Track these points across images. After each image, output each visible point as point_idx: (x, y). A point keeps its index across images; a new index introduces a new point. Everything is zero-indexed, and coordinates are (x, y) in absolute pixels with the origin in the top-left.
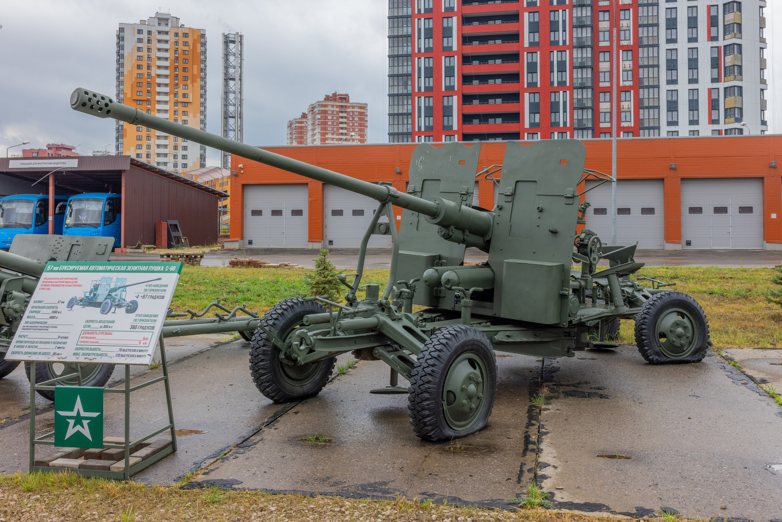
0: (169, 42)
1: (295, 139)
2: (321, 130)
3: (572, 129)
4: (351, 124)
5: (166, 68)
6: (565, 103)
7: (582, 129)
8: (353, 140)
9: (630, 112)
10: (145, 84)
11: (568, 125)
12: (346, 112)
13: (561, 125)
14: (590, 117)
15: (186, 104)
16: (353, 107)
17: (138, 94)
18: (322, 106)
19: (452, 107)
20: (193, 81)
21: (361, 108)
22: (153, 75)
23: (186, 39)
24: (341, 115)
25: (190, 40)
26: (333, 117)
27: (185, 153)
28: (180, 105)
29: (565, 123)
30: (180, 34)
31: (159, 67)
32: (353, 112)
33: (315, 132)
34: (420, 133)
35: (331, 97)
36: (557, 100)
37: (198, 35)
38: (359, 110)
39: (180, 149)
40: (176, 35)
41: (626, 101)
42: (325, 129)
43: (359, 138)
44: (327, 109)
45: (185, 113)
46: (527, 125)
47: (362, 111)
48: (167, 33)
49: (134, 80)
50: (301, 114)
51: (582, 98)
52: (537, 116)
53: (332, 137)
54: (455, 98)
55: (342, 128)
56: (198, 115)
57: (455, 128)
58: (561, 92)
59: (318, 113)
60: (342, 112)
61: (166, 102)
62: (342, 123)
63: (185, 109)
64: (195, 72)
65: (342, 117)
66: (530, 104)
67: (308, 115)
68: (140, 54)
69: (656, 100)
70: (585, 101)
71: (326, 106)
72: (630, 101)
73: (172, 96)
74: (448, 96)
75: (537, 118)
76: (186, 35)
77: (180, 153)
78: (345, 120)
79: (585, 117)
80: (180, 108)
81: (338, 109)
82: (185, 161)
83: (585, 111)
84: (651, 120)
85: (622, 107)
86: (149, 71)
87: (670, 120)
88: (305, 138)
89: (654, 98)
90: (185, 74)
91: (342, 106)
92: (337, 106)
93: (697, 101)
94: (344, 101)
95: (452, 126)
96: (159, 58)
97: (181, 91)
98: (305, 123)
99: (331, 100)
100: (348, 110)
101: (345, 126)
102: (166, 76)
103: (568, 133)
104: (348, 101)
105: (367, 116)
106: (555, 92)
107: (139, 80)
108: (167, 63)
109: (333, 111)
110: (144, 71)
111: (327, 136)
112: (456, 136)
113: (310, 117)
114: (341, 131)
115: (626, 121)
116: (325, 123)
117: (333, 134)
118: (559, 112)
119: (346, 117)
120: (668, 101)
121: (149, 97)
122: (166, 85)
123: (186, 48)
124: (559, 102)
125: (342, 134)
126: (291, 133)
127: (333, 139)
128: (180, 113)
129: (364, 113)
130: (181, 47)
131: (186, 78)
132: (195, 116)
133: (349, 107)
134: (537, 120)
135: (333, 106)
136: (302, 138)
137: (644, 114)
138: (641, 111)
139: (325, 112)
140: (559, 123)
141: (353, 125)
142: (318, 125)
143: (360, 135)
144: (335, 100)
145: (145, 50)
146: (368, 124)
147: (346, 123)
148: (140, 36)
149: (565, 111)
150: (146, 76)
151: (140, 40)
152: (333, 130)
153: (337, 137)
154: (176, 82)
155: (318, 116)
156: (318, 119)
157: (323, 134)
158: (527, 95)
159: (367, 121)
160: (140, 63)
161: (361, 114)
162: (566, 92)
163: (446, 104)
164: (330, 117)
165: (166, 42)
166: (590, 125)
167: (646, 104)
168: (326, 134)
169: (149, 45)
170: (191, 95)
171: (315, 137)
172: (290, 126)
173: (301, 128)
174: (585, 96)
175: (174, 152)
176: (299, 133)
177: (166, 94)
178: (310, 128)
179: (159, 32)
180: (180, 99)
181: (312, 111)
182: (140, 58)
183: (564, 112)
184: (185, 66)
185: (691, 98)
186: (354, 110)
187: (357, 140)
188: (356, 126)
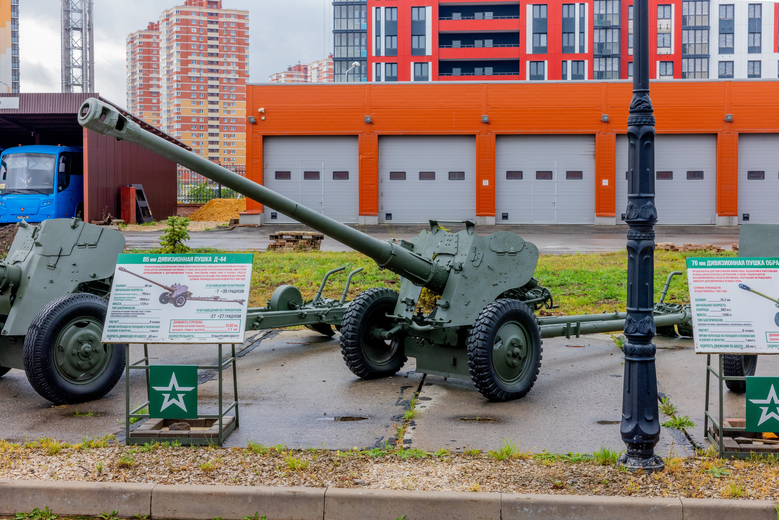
1: (140, 60)
2: (181, 48)
3: (592, 57)
4: (225, 41)
6: (582, 20)
7: (606, 57)
8: (229, 64)
9: (670, 34)
11: (586, 51)
12: (217, 22)
13: (577, 51)
14: (616, 40)
16: (228, 16)
18: (182, 13)
19: (424, 22)
21: (239, 17)
24: (210, 26)
26: (198, 30)
29: (582, 48)
32: (228, 23)
33: (171, 51)
34: (378, 59)
36: (571, 16)
38: (237, 20)
41: (664, 18)
42: (187, 47)
43: (237, 60)
44: (189, 17)
46: (529, 50)
47: (241, 21)
50: (148, 24)
51: (606, 14)
52: (544, 37)
53: (198, 58)
54: (429, 10)
55: (212, 46)
57: (429, 52)
58: (577, 5)
59: (177, 24)
60: (212, 22)
62: (211, 38)
65: (212, 30)
66: (534, 20)
67: (160, 26)
69: (705, 18)
70: (609, 18)
71: (187, 13)
72: (670, 18)
74: (419, 7)
75: (544, 41)
78: (216, 35)
79: (609, 40)
81: (205, 19)
83: (609, 32)
84: (697, 46)
85: (658, 27)
87: (723, 46)
88: (155, 59)
89: (702, 15)
91: (212, 14)
92: (204, 14)
93: (760, 20)
94: (215, 6)
95: (424, 50)
98: (154, 38)
99: (195, 5)
100: (221, 20)
101: (216, 43)
103: (586, 62)
104: (221, 7)
105: (248, 28)
106: (569, 5)
109: (199, 22)
111: (190, 58)
112: (430, 64)
113: (163, 28)
114: (210, 50)
115: (664, 47)
116: (187, 39)
117: (198, 54)
118: (574, 33)
119: (217, 31)
120: (720, 20)
124: (573, 19)
125: (212, 55)
126: (132, 52)
127: (198, 62)
129: (243, 24)
133: (222, 15)
134: (544, 43)
135: (198, 14)
136: (149, 59)
137: (688, 37)
138: (685, 33)
139: (187, 22)
140: (573, 48)
141: (228, 42)
142: (177, 40)
143: (238, 57)
144: (201, 4)
146: (250, 41)
147: (217, 39)
149: (582, 32)
152: (198, 48)
153: (205, 59)
155: (177, 28)
156: (177, 32)
157: (184, 55)
158: (529, 8)
159: (248, 36)
161: (239, 25)
162: (584, 4)
163: (415, 18)
164: (194, 30)
166: (616, 51)
167: (691, 23)
168: (190, 54)
171: (172, 59)
172: (132, 42)
173: (149, 44)
174: (610, 11)
176: (145, 52)
178: (163, 44)
181: (167, 20)
183: (580, 33)
185: (752, 17)
186: (229, 20)
187: (235, 64)
188: (233, 44)
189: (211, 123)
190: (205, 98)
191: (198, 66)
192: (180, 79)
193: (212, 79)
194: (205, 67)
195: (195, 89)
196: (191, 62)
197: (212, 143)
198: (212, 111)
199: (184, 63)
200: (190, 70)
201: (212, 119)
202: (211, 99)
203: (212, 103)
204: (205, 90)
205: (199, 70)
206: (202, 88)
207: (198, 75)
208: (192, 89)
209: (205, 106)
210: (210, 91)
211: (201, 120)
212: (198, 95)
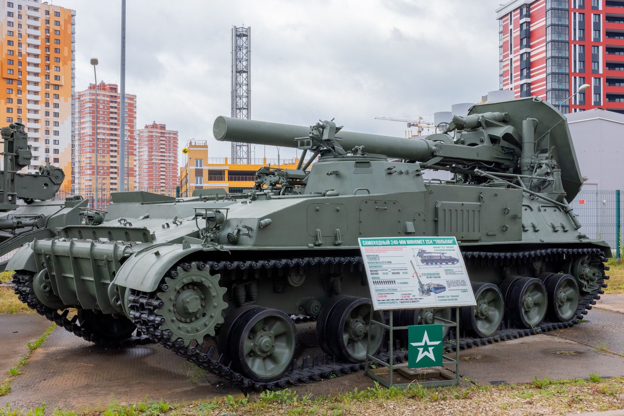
0: (40, 19)
2: (92, 119)
5: (36, 47)
10: (16, 63)
12: (116, 102)
15: (57, 87)
17: (9, 72)
20: (65, 63)
21: (130, 99)
22: (24, 53)
23: (57, 19)
24: (112, 105)
25: (61, 19)
26: (104, 106)
27: (56, 138)
28: (51, 87)
30: (51, 12)
31: (29, 45)
35: (98, 86)
37: (68, 16)
38: (129, 101)
39: (52, 133)
40: (47, 13)
42: (97, 118)
43: (129, 128)
44: (98, 98)
45: (57, 96)
47: (132, 102)
48: (36, 9)
49: (4, 57)
53: (104, 126)
55: (112, 118)
56: (70, 99)
59: (90, 102)
60: (112, 102)
61: (36, 84)
62: (112, 113)
63: (56, 92)
64: (66, 54)
68: (11, 29)
71: (97, 95)
73: (44, 77)
76: (57, 14)
77: (52, 137)
78: (115, 110)
80: (51, 90)
81: (108, 99)
82: (56, 147)
86: (20, 48)
90: (57, 55)
91: (112, 96)
92: (108, 96)
94: (114, 91)
96: (29, 36)
97: (53, 72)
100: (118, 100)
101: (115, 116)
102: (37, 56)
105: (135, 107)
107: (11, 58)
108: (38, 42)
109: (104, 101)
110: (15, 48)
111: (98, 125)
114: (112, 121)
116: (97, 112)
117: (104, 123)
119: (116, 108)
121: (20, 77)
122: (36, 65)
123: (58, 28)
125: (112, 124)
127: (104, 129)
128: (51, 95)
129: (133, 104)
130: (52, 26)
131: (58, 60)
132: (66, 100)
135: (104, 95)
139: (98, 101)
142: (90, 113)
143: (130, 126)
144: (104, 89)
145: (16, 25)
146: (137, 115)
147: (116, 113)
148: (11, 10)
150: (17, 54)
151: (10, 14)
152: (104, 119)
153: (108, 126)
154: (48, 62)
155: (89, 105)
156: (90, 107)
157: (95, 123)
159: (135, 112)
160: (11, 38)
161: (130, 105)
164: (101, 107)
165: (36, 19)
169: (20, 20)
170: (62, 78)
175: (46, 137)
177: (36, 74)
179: (29, 8)
180: (52, 81)
181: (79, 98)
182: (11, 33)
184: (57, 46)
187: (127, 131)
188: (126, 117)
189: (112, 170)
190: (108, 153)
191: (104, 131)
192: (91, 140)
193: (112, 140)
194: (108, 132)
195: (102, 147)
196: (99, 128)
197: (112, 184)
198: (112, 162)
199: (95, 128)
200: (98, 134)
201: (112, 167)
202: (112, 154)
203: (112, 156)
204: (108, 147)
205: (104, 134)
206: (106, 146)
207: (103, 137)
208: (100, 146)
209: (108, 159)
210: (112, 148)
211: (105, 169)
212: (104, 151)
